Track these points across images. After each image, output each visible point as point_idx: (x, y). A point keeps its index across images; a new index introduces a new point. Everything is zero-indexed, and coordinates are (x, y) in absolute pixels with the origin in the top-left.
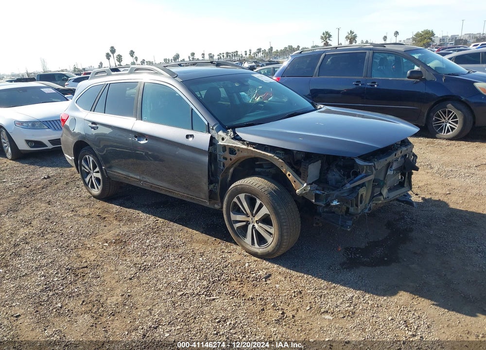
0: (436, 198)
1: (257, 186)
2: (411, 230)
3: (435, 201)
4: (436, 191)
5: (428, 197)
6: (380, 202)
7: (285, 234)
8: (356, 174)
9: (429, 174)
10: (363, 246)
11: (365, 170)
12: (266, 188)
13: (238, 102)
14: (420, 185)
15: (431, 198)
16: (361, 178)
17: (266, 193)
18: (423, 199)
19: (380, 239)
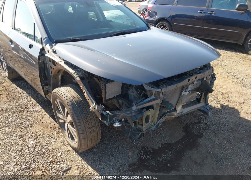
0: (232, 105)
1: (64, 96)
2: (201, 136)
3: (231, 108)
4: (234, 99)
5: (226, 104)
6: (173, 116)
7: (82, 140)
8: (146, 97)
9: (234, 83)
10: (156, 147)
11: (154, 94)
12: (70, 100)
13: (102, 19)
14: (224, 92)
15: (228, 106)
16: (149, 101)
17: (69, 104)
18: (222, 105)
19: (173, 142)
